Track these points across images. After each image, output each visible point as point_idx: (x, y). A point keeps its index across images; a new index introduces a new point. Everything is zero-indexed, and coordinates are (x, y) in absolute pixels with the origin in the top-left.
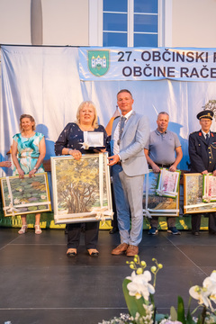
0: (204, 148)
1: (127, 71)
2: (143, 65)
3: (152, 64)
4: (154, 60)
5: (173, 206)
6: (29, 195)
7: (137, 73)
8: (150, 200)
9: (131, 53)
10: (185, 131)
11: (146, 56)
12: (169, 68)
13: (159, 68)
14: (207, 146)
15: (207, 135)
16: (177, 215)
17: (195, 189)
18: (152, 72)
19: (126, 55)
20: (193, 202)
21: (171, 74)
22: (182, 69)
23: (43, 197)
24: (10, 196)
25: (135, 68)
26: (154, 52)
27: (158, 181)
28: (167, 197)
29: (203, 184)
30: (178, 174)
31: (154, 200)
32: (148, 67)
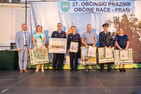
0: (105, 38)
1: (76, 10)
2: (82, 7)
3: (85, 7)
4: (86, 5)
5: (94, 60)
6: (41, 57)
7: (80, 10)
8: (85, 58)
9: (77, 3)
10: (98, 32)
11: (83, 4)
12: (92, 8)
13: (88, 8)
14: (106, 37)
15: (106, 33)
16: (95, 64)
17: (102, 54)
18: (85, 10)
19: (76, 4)
20: (102, 59)
21: (92, 10)
22: (97, 8)
23: (46, 57)
24: (33, 57)
25: (79, 8)
26: (86, 3)
27: (88, 51)
28: (91, 57)
29: (105, 52)
30: (96, 48)
31: (86, 58)
32: (84, 8)
